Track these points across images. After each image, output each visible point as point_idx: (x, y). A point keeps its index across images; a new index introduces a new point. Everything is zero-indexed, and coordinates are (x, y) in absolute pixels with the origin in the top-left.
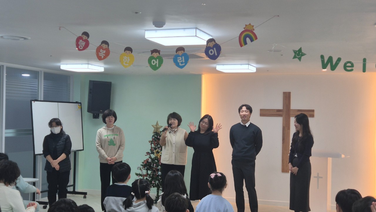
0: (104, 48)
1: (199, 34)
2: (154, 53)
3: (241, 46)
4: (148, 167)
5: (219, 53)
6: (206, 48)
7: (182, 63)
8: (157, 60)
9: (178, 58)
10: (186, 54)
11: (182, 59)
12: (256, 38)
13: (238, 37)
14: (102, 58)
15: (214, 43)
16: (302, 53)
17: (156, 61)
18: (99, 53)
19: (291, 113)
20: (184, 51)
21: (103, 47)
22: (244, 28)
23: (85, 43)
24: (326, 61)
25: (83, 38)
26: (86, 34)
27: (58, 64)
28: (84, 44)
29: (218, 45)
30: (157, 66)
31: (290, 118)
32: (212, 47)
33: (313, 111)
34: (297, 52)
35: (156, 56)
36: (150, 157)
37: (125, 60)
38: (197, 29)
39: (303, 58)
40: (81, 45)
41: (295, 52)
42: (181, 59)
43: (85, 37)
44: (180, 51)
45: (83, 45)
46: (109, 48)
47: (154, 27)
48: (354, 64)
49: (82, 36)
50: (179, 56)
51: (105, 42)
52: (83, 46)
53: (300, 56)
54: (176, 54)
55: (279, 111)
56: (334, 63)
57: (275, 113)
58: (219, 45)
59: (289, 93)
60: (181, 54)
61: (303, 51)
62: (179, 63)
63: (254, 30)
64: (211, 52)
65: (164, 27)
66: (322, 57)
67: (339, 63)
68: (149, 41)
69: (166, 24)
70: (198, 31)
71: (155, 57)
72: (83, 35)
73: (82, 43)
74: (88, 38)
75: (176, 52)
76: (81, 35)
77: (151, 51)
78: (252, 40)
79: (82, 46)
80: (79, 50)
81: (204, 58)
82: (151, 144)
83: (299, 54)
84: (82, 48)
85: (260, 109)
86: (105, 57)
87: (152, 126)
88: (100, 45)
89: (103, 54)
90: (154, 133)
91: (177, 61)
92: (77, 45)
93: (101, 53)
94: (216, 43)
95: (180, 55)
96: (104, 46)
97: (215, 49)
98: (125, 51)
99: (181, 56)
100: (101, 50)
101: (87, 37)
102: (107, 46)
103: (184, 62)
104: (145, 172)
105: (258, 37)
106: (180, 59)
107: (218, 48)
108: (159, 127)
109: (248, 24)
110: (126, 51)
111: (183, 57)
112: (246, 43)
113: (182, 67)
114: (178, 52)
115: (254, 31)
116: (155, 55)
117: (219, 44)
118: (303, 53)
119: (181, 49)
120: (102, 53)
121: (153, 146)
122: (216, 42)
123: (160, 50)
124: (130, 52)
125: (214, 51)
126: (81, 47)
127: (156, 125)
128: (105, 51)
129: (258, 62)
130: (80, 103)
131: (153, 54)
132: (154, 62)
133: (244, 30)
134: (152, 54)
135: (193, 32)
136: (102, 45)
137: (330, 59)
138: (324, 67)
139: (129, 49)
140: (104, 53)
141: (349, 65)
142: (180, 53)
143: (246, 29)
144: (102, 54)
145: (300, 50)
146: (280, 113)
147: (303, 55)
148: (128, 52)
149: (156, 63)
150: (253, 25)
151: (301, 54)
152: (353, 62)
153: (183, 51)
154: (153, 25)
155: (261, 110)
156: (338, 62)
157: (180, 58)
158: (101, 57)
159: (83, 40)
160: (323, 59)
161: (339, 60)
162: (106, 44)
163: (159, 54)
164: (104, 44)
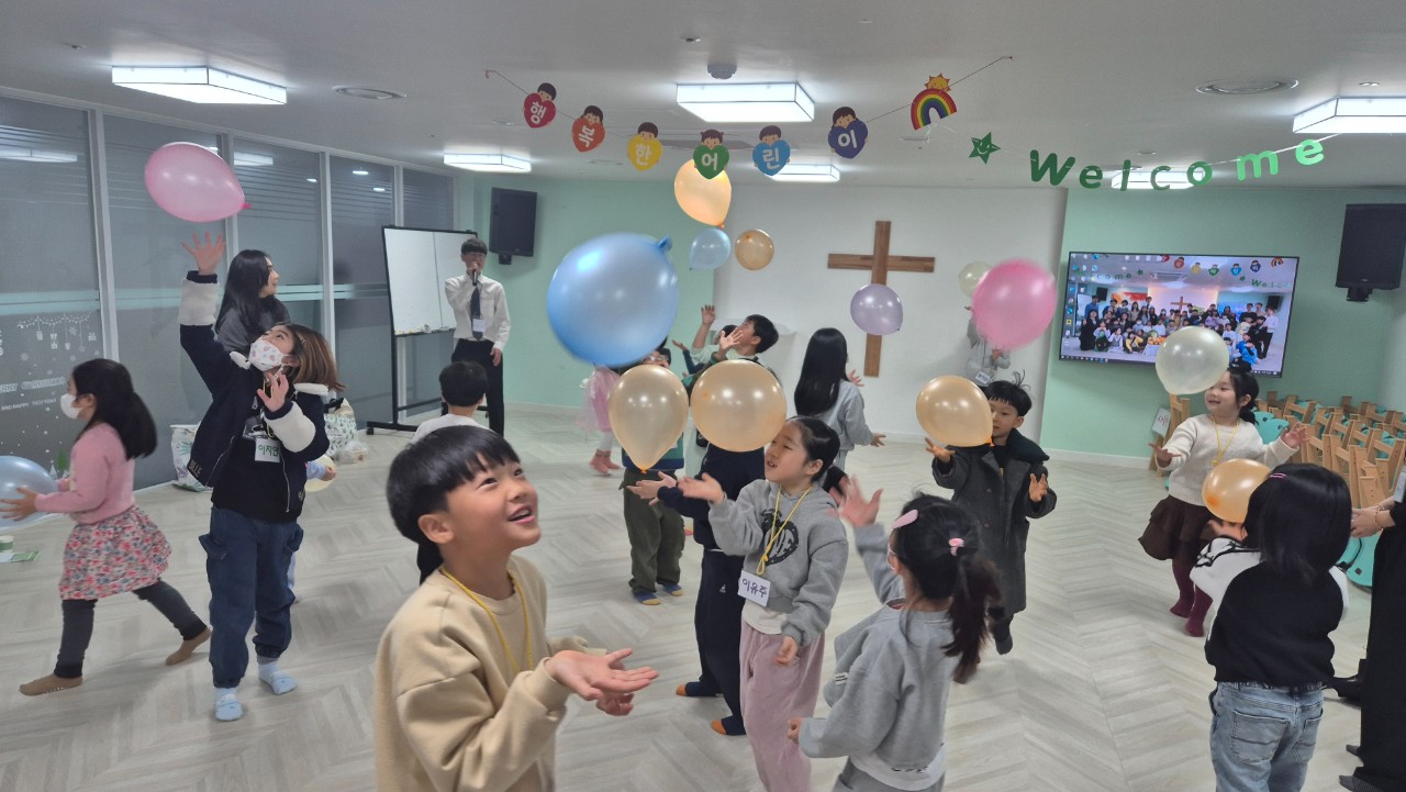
0: (591, 124)
2: (708, 140)
6: (830, 129)
7: (773, 163)
8: (716, 155)
9: (765, 151)
10: (783, 142)
11: (774, 155)
14: (587, 146)
15: (851, 119)
17: (713, 157)
18: (580, 135)
20: (780, 136)
21: (589, 120)
25: (542, 97)
26: (548, 88)
28: (543, 111)
29: (861, 122)
30: (715, 168)
32: (845, 128)
34: (981, 144)
35: (714, 146)
37: (640, 152)
38: (797, 85)
40: (536, 114)
41: (976, 142)
42: (771, 154)
43: (545, 96)
44: (770, 134)
45: (541, 114)
46: (602, 125)
49: (539, 94)
50: (767, 148)
51: (594, 110)
52: (542, 117)
53: (987, 152)
54: (759, 142)
58: (864, 124)
59: (888, 224)
60: (772, 141)
61: (994, 141)
62: (766, 162)
64: (844, 140)
69: (739, 69)
70: (800, 93)
71: (711, 149)
72: (541, 92)
73: (539, 111)
74: (553, 98)
75: (761, 138)
76: (535, 91)
77: (701, 135)
79: (539, 116)
80: (532, 125)
83: (984, 148)
84: (538, 122)
86: (593, 145)
88: (582, 116)
89: (589, 136)
91: (762, 158)
92: (528, 115)
93: (584, 134)
94: (857, 119)
95: (770, 145)
96: (592, 118)
97: (851, 133)
99: (773, 148)
100: (584, 128)
101: (550, 97)
102: (598, 118)
103: (777, 160)
106: (768, 153)
107: (859, 131)
110: (642, 132)
111: (777, 150)
113: (773, 172)
114: (764, 138)
116: (711, 143)
117: (864, 122)
118: (993, 145)
119: (771, 130)
120: (587, 135)
122: (857, 117)
123: (722, 133)
124: (652, 135)
125: (850, 138)
126: (536, 119)
128: (593, 131)
131: (706, 141)
132: (707, 160)
136: (586, 117)
138: (1037, 176)
139: (649, 128)
140: (592, 134)
141: (1094, 173)
142: (770, 139)
144: (586, 137)
145: (988, 138)
147: (994, 149)
148: (647, 134)
149: (712, 163)
151: (988, 147)
153: (776, 136)
154: (709, 72)
157: (770, 151)
158: (585, 143)
162: (596, 115)
163: (721, 140)
164: (590, 115)
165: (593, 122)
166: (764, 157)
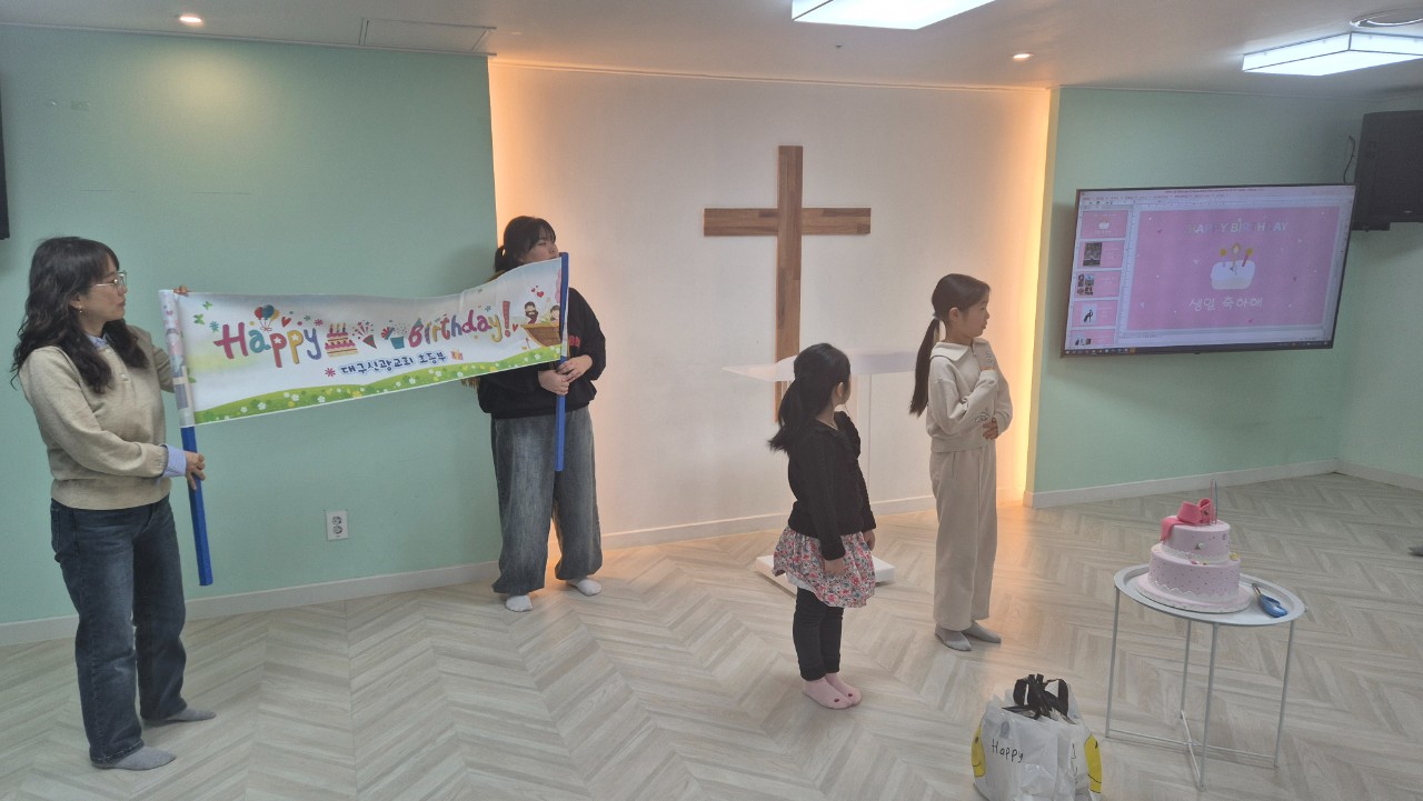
19: (804, 222)
31: (799, 241)
33: (867, 212)
55: (765, 214)
57: (751, 224)
59: (799, 150)
85: (706, 210)
146: (772, 222)
155: (709, 213)
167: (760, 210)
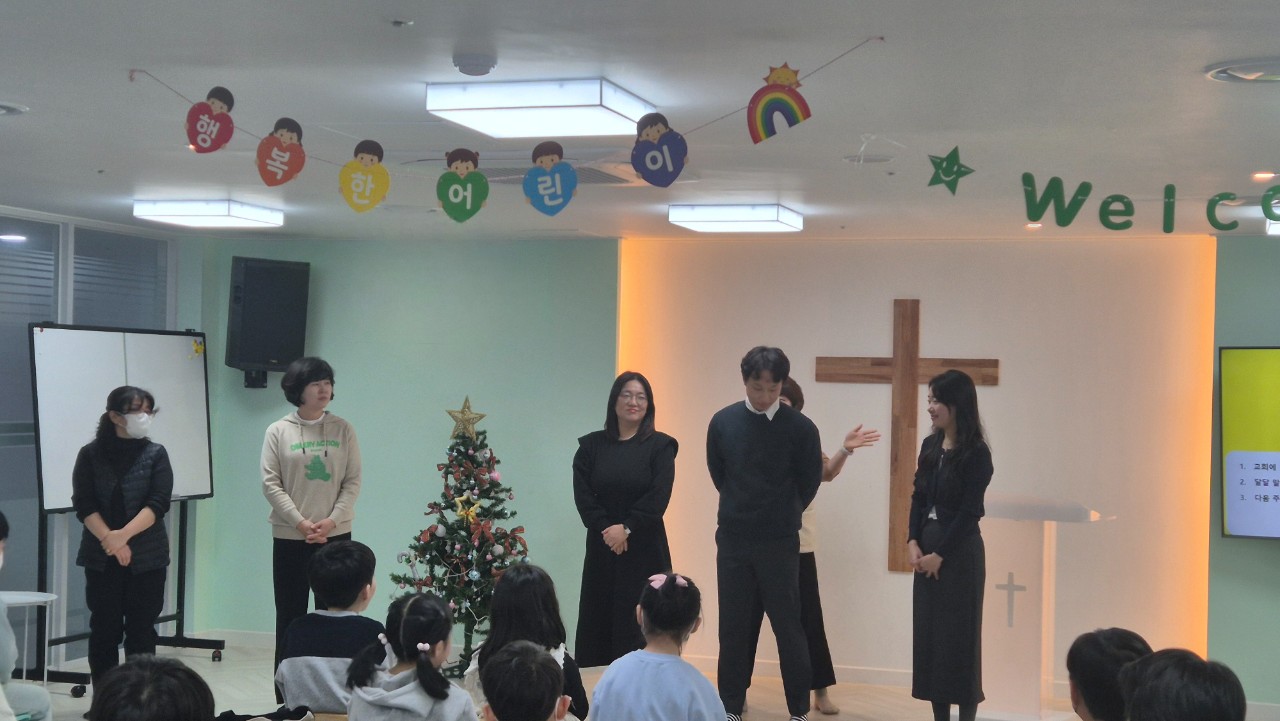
0: (284, 145)
1: (613, 98)
2: (458, 164)
3: (756, 139)
4: (434, 553)
5: (679, 163)
6: (634, 145)
8: (469, 186)
9: (540, 179)
10: (567, 166)
11: (554, 185)
12: (807, 114)
13: (746, 110)
14: (279, 177)
15: (663, 130)
16: (960, 166)
17: (465, 189)
18: (268, 161)
19: (921, 371)
20: (561, 155)
21: (282, 140)
22: (766, 79)
23: (218, 124)
24: (1039, 194)
25: (213, 108)
26: (222, 95)
27: (123, 201)
28: (214, 128)
29: (677, 134)
30: (468, 207)
31: (915, 388)
32: (656, 142)
33: (995, 363)
34: (944, 165)
35: (465, 172)
36: (442, 521)
37: (357, 185)
38: (604, 82)
39: (962, 182)
40: (205, 133)
41: (936, 162)
42: (549, 184)
43: (218, 107)
44: (548, 154)
45: (212, 132)
46: (301, 145)
47: (457, 75)
48: (1134, 203)
49: (209, 103)
50: (544, 174)
51: (288, 125)
52: (213, 136)
53: (954, 176)
54: (531, 165)
55: (878, 362)
56: (1067, 201)
57: (863, 372)
58: (682, 137)
60: (551, 164)
61: (963, 160)
62: (542, 197)
63: (799, 85)
64: (654, 160)
65: (494, 73)
66: (1028, 180)
67: (1084, 200)
68: (440, 120)
69: (500, 61)
70: (608, 91)
71: (462, 177)
72: (212, 100)
73: (209, 128)
74: (230, 109)
75: (534, 161)
76: (203, 98)
77: (447, 154)
78: (792, 121)
79: (210, 136)
80: (199, 150)
81: (627, 181)
82: (447, 474)
83: (949, 170)
84: (207, 145)
85: (817, 358)
86: (288, 176)
87: (450, 413)
88: (271, 134)
89: (282, 163)
90: (455, 438)
91: (537, 189)
92: (193, 135)
93: (274, 160)
94: (671, 130)
95: (548, 170)
96: (287, 137)
97: (665, 148)
98: (356, 154)
100: (275, 152)
101: (225, 107)
102: (295, 136)
103: (559, 192)
104: (426, 572)
105: (812, 112)
106: (545, 182)
107: (676, 145)
108: (472, 416)
109: (778, 65)
110: (360, 155)
112: (771, 131)
113: (552, 211)
114: (538, 160)
115: (799, 90)
116: (462, 168)
117: (681, 133)
118: (963, 166)
119: (548, 148)
120: (279, 161)
121: (452, 481)
122: (670, 126)
123: (477, 154)
124: (376, 158)
125: (663, 158)
126: (204, 141)
127: (463, 412)
128: (287, 156)
129: (810, 196)
130: (202, 335)
131: (454, 165)
132: (456, 194)
133: (765, 84)
134: (449, 165)
135: (589, 92)
136: (278, 135)
137: (1055, 186)
138: (1035, 213)
139: (370, 149)
140: (286, 159)
141: (1117, 206)
142: (547, 161)
143: (771, 82)
144: (277, 164)
145: (954, 155)
146: (885, 370)
147: (964, 172)
148: (367, 157)
149: (465, 198)
150: (796, 69)
151: (955, 169)
152: (1131, 197)
153: (556, 157)
154: (456, 66)
155: (820, 361)
156: (1080, 198)
157: (548, 179)
158: (276, 174)
159: (211, 118)
160: (1030, 189)
161: (1085, 189)
162: (292, 131)
163: (475, 164)
164: (284, 132)
165: (288, 142)
166: (541, 187)
167: (873, 359)
